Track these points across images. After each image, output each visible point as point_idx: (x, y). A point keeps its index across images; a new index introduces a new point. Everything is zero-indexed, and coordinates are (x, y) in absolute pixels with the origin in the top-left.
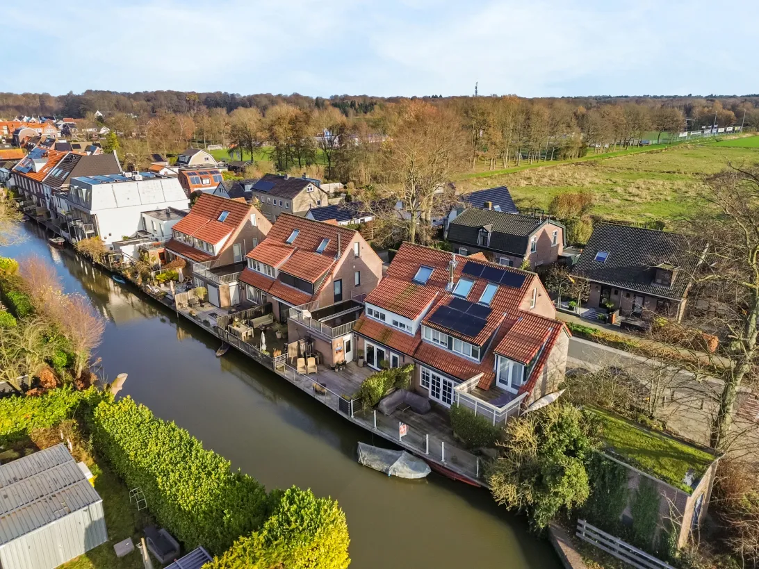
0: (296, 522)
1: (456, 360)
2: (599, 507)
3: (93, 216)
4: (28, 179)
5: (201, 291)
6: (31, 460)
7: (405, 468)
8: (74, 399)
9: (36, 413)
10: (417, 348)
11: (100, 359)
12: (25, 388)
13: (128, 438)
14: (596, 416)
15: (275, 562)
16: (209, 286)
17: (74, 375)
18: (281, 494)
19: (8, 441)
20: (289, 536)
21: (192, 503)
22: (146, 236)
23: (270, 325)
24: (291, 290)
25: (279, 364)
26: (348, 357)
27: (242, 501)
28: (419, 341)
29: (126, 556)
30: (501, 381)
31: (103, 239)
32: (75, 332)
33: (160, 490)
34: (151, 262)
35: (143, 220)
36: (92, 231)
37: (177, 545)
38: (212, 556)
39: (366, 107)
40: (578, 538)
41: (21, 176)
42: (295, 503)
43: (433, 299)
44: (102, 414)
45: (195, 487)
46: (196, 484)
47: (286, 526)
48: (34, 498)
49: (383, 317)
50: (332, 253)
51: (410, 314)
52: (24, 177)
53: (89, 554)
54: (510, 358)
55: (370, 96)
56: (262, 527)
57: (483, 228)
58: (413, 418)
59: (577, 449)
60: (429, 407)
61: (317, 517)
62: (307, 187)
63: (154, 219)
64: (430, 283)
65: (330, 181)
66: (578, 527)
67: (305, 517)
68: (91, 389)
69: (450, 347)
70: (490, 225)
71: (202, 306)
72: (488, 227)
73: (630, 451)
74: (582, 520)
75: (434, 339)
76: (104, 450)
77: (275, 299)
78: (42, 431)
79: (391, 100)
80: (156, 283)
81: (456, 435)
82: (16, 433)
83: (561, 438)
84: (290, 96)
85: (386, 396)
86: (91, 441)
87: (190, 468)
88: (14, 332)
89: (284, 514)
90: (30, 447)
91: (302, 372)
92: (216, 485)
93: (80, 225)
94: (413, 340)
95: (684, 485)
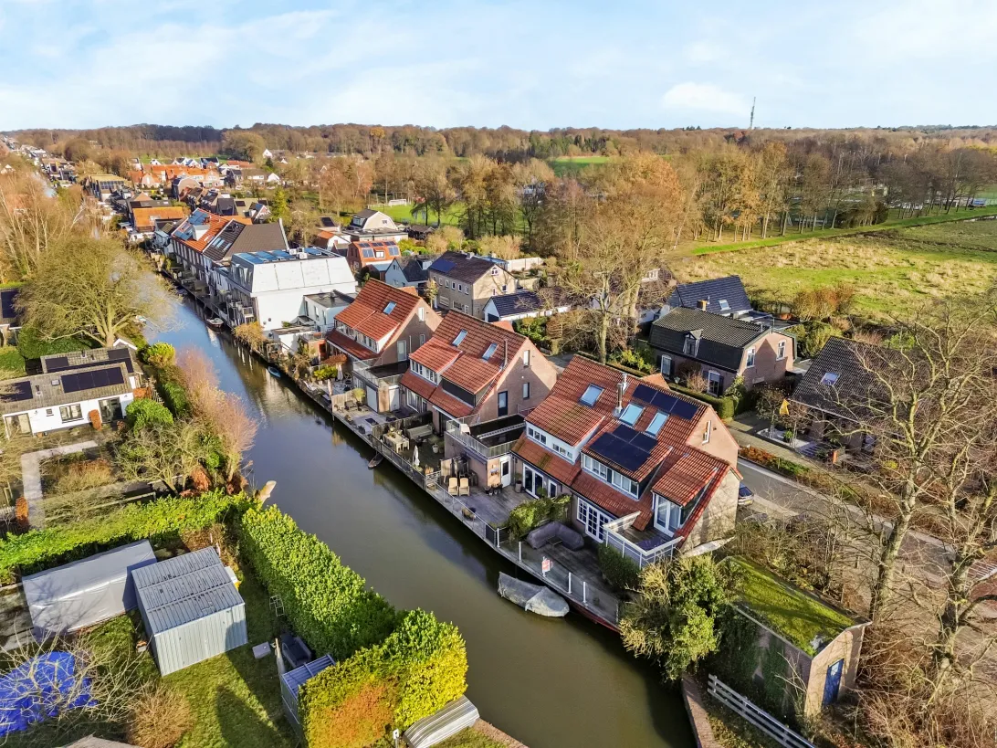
0: (415, 641)
1: (615, 495)
2: (733, 663)
3: (253, 299)
4: (188, 247)
5: (359, 394)
6: (182, 560)
7: (542, 605)
8: (224, 503)
9: (189, 515)
10: (576, 478)
11: (251, 463)
12: (180, 489)
13: (272, 547)
14: (740, 568)
15: (391, 674)
16: (368, 388)
17: (226, 477)
18: (406, 614)
19: (162, 540)
20: (407, 653)
21: (325, 615)
22: (307, 323)
23: (427, 437)
24: (453, 399)
25: (430, 484)
26: (506, 480)
27: (371, 617)
28: (578, 471)
29: (263, 658)
30: (659, 522)
31: (262, 324)
32: (229, 434)
33: (296, 600)
34: (310, 355)
35: (305, 304)
36: (251, 315)
37: (309, 653)
38: (336, 661)
39: (595, 143)
40: (710, 694)
41: (180, 243)
42: (417, 624)
43: (598, 424)
44: (250, 522)
45: (328, 600)
46: (330, 597)
47: (405, 644)
48: (186, 595)
49: (544, 439)
50: (498, 361)
51: (571, 439)
52: (183, 245)
53: (229, 654)
54: (667, 498)
55: (601, 128)
56: (383, 642)
57: (690, 334)
58: (562, 554)
59: (711, 601)
60: (582, 543)
61: (435, 639)
62: (491, 270)
63: (316, 304)
64: (598, 406)
65: (528, 255)
66: (710, 683)
67: (424, 638)
68: (241, 494)
69: (609, 480)
70: (699, 331)
71: (360, 410)
72: (697, 334)
73: (763, 608)
74: (713, 675)
75: (594, 470)
76: (250, 558)
77: (436, 408)
78: (193, 532)
79: (628, 133)
80: (313, 380)
81: (604, 576)
82: (169, 532)
83: (694, 587)
84: (498, 130)
85: (537, 527)
86: (238, 547)
87: (326, 582)
88: (171, 432)
89: (405, 632)
90: (182, 548)
91: (452, 492)
92: (348, 600)
93: (240, 307)
94: (573, 468)
95: (810, 647)
